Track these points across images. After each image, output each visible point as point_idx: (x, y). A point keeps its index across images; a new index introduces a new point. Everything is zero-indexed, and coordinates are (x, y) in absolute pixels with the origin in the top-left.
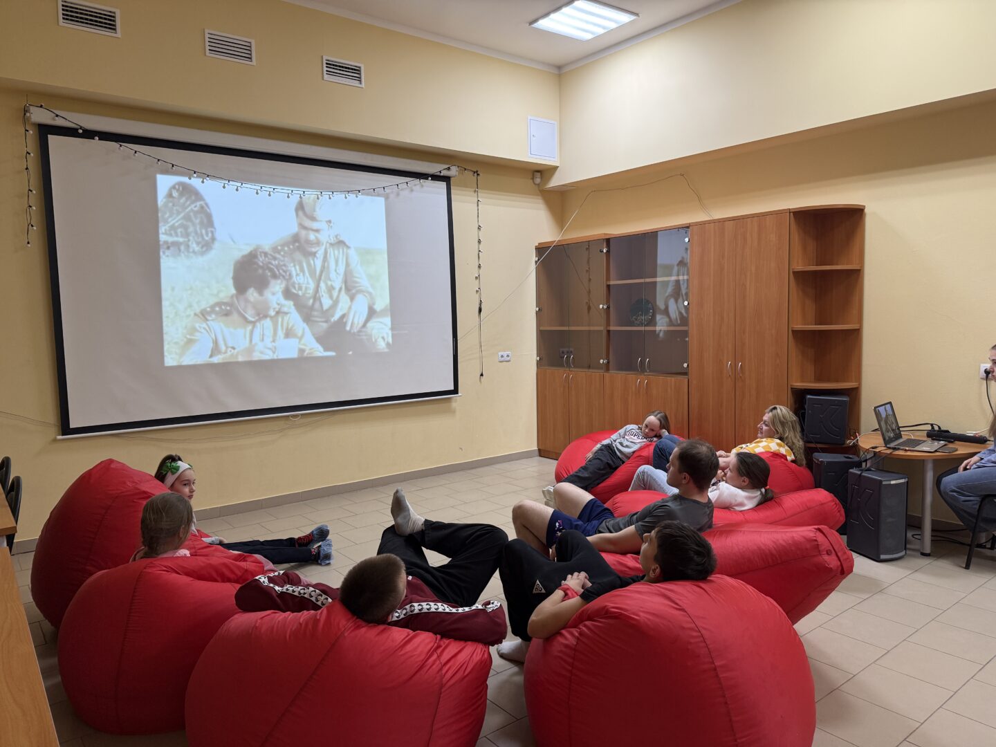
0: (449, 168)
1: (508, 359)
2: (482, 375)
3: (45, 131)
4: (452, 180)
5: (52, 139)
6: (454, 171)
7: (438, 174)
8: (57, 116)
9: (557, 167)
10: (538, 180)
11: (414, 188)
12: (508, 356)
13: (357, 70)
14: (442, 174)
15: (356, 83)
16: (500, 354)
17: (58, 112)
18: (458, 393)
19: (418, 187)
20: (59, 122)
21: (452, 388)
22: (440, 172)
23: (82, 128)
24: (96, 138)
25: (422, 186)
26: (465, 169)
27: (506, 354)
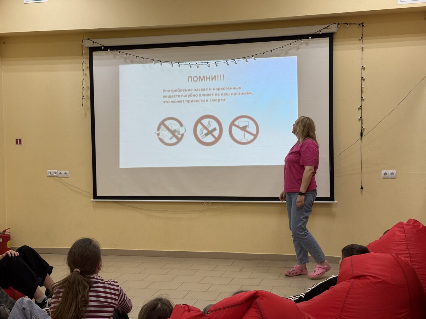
0: (328, 26)
1: (393, 176)
2: (362, 188)
3: (92, 50)
4: (335, 36)
5: (94, 53)
6: (333, 28)
7: (319, 33)
8: (93, 42)
11: (300, 46)
12: (392, 174)
14: (321, 33)
16: (383, 172)
17: (94, 40)
18: (334, 201)
19: (304, 45)
20: (96, 45)
21: (328, 196)
22: (320, 31)
23: (103, 46)
24: (109, 50)
25: (307, 44)
26: (348, 24)
27: (390, 172)
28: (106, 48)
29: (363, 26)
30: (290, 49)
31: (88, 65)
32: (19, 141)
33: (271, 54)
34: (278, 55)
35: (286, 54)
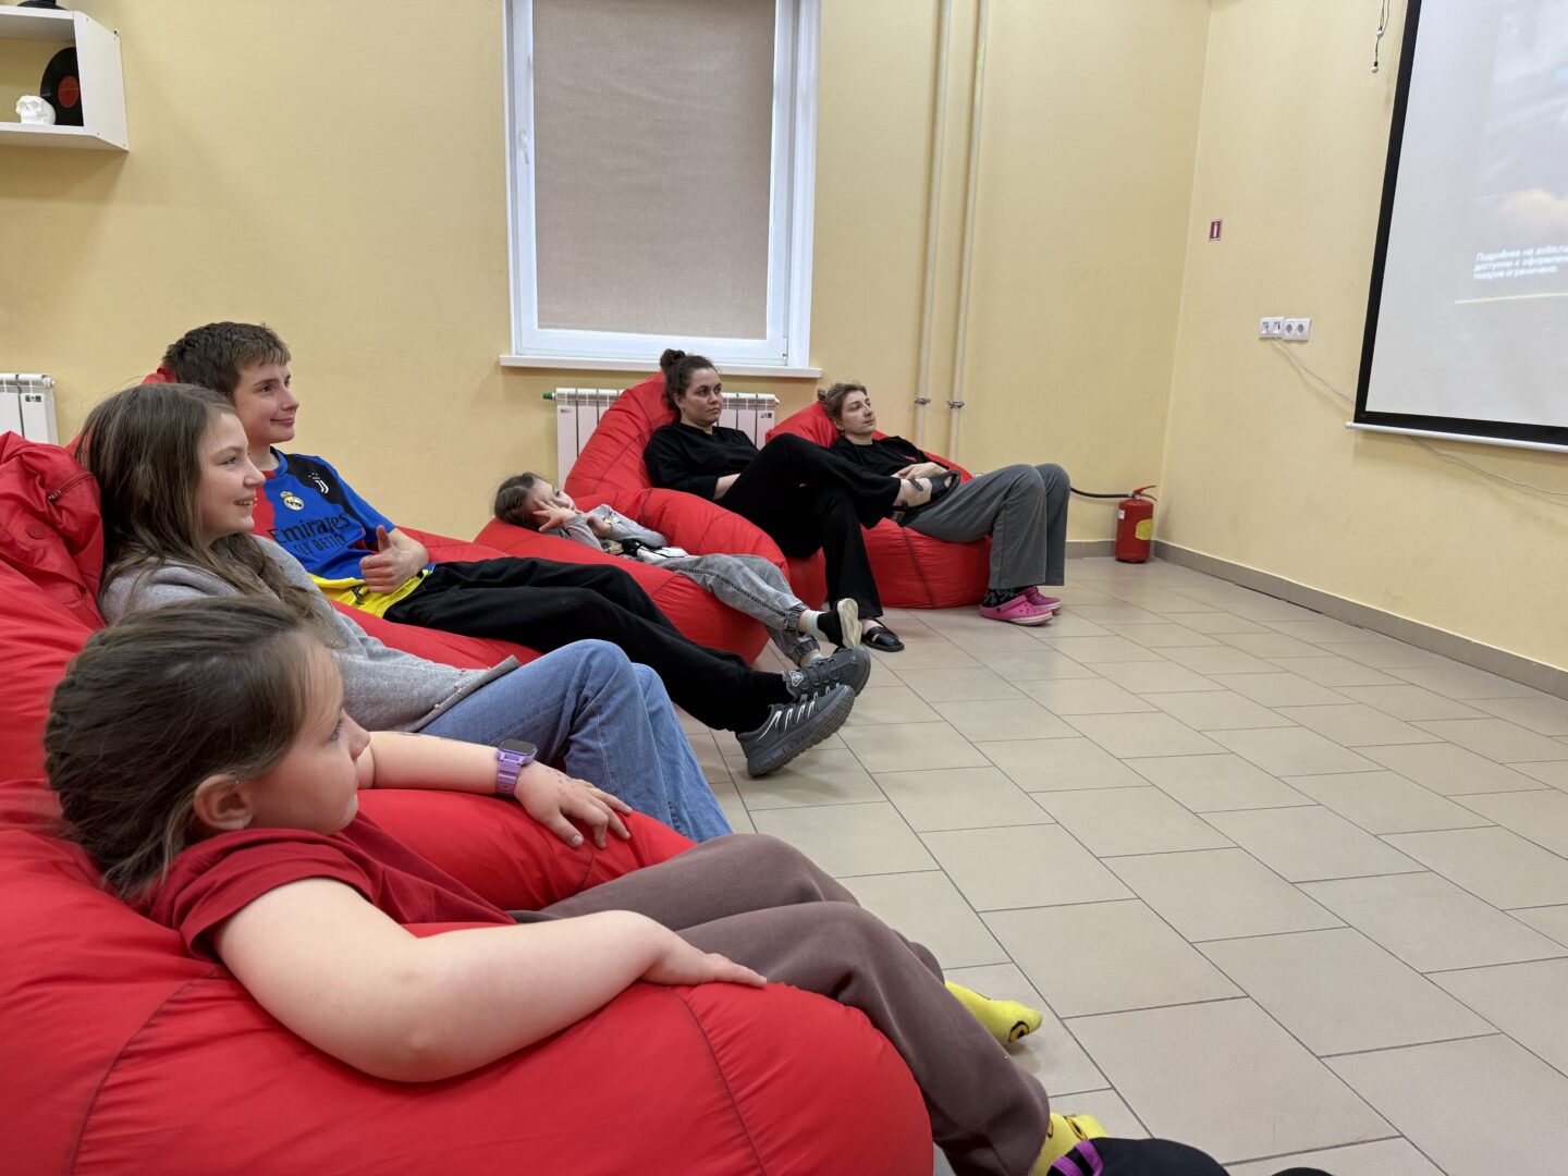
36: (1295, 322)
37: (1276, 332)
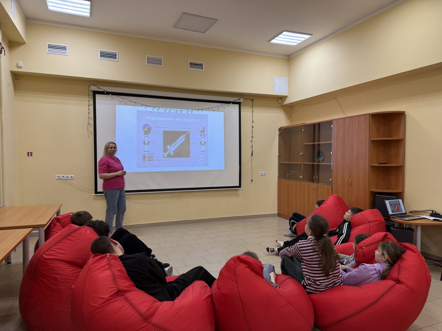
0: (240, 99)
1: (265, 174)
2: (252, 181)
3: (95, 93)
4: (241, 104)
5: (97, 95)
6: (242, 100)
8: (98, 88)
9: (287, 96)
10: (280, 102)
11: (225, 107)
13: (201, 65)
14: (236, 102)
15: (201, 70)
16: (260, 173)
18: (241, 188)
19: (227, 107)
20: (100, 90)
21: (238, 185)
23: (106, 91)
24: (110, 94)
25: (229, 106)
26: (247, 99)
27: (263, 172)
28: (108, 93)
29: (253, 101)
30: (220, 108)
31: (92, 103)
32: (30, 154)
33: (212, 109)
34: (214, 111)
35: (218, 111)
36: (70, 176)
37: (62, 178)
